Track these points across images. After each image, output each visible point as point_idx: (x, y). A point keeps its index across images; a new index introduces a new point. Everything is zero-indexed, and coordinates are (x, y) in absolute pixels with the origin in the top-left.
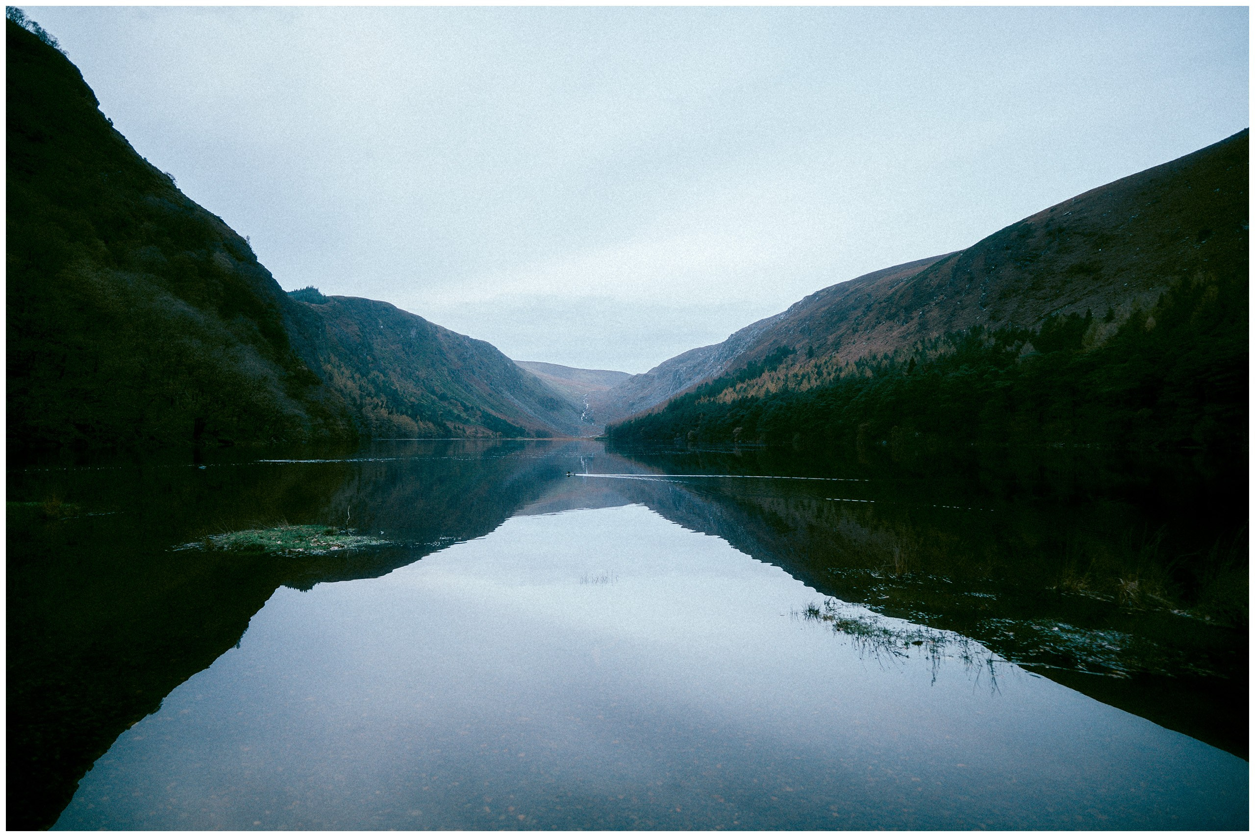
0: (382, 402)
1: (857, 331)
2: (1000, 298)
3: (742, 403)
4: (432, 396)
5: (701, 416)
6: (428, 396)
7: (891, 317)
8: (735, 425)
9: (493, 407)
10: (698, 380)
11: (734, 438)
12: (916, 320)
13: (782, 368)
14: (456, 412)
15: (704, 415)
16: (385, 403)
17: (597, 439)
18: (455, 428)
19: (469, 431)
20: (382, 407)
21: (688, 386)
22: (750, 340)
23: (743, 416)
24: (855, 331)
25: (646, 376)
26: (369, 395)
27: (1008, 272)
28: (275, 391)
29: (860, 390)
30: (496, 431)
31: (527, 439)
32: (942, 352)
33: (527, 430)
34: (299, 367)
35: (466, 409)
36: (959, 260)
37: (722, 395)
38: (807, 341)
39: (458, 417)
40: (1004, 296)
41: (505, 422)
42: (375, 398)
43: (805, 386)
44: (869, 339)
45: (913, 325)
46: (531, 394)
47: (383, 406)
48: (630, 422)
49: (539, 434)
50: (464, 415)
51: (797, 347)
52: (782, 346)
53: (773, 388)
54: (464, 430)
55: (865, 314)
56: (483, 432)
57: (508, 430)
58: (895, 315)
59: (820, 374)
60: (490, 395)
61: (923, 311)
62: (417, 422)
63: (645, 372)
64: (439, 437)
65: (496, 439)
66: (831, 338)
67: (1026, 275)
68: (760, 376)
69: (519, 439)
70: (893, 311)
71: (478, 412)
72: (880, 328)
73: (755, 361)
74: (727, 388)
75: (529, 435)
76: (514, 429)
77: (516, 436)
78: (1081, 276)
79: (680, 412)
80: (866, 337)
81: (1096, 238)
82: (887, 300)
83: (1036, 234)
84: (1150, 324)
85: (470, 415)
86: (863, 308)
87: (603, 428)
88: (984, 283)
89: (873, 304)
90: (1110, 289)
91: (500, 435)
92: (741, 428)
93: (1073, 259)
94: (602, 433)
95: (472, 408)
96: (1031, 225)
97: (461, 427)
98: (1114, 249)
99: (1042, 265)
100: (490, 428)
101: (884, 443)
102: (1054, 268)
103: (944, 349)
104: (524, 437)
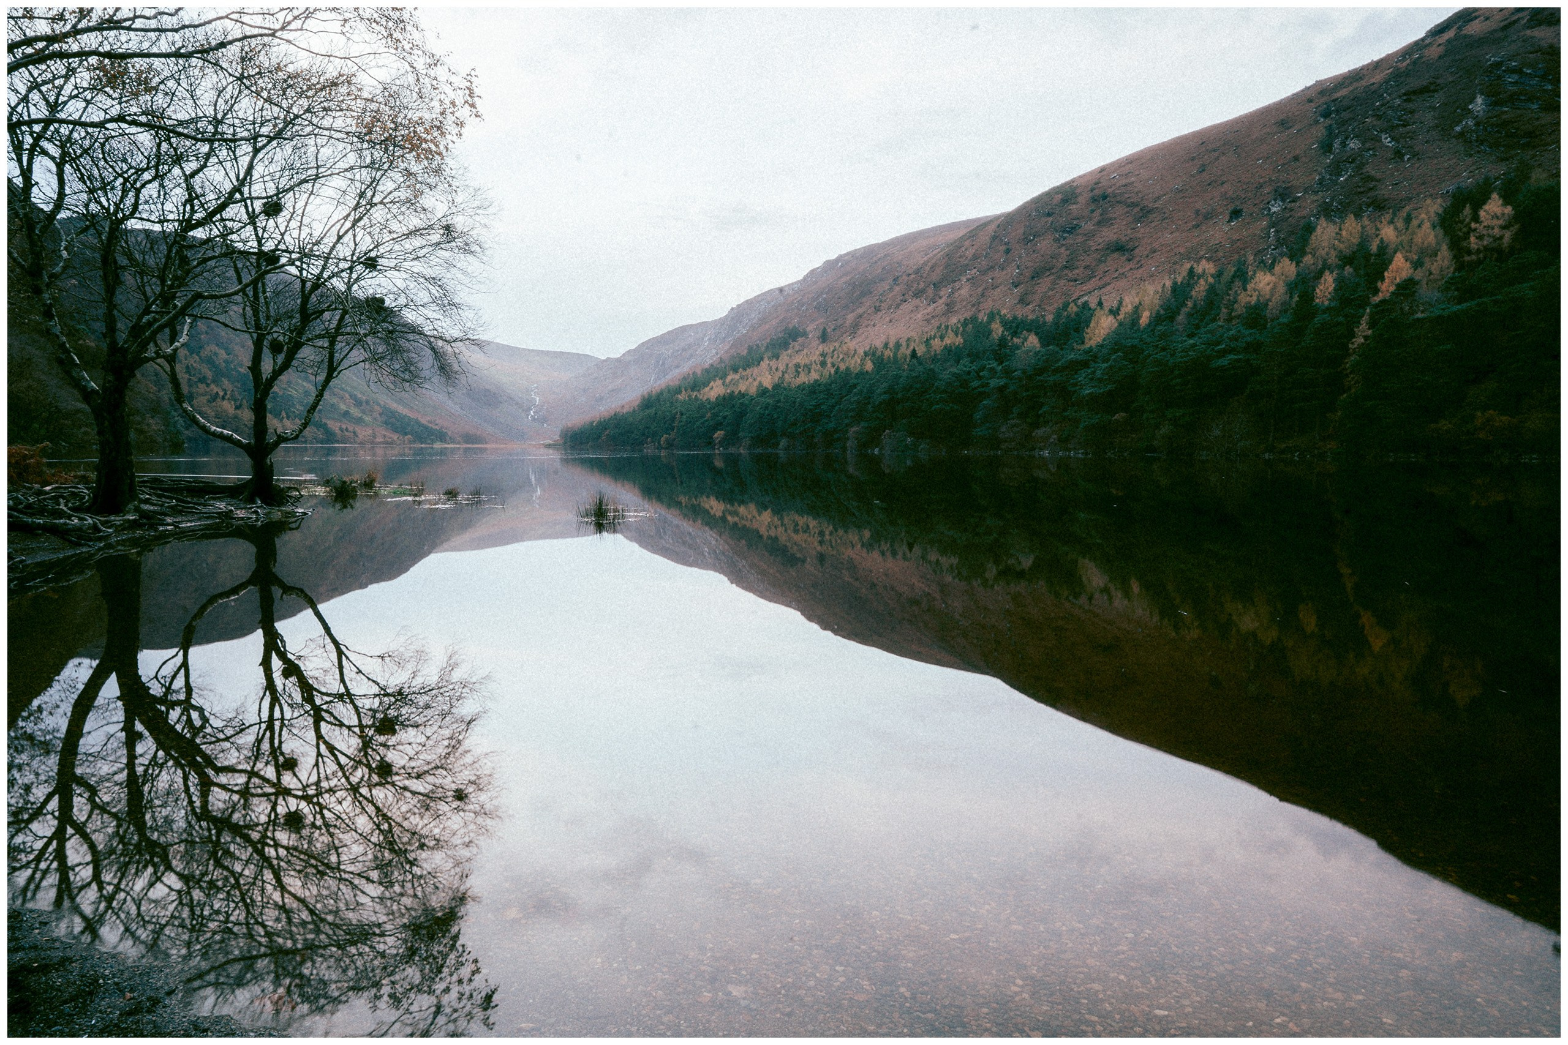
0: (225, 390)
1: (879, 310)
2: (1033, 278)
3: (726, 401)
4: (305, 384)
5: (678, 416)
6: (298, 384)
7: (918, 294)
8: (717, 426)
9: (400, 402)
10: (686, 368)
11: (715, 445)
12: (945, 299)
13: (784, 357)
14: (343, 407)
15: (682, 414)
16: (228, 393)
17: (548, 446)
18: (341, 429)
19: (364, 433)
20: (223, 398)
21: (672, 377)
22: (754, 316)
23: (725, 418)
24: (878, 309)
25: (618, 360)
26: (203, 380)
27: (1045, 244)
28: (43, 377)
29: (855, 386)
30: (406, 434)
31: (451, 446)
32: (949, 342)
33: (449, 433)
34: (81, 342)
35: (358, 403)
36: (997, 228)
37: (707, 389)
38: (822, 320)
39: (346, 414)
40: (1036, 275)
41: (417, 422)
42: (213, 386)
43: (803, 378)
44: (891, 321)
45: (941, 305)
46: (457, 382)
47: (226, 397)
48: (592, 423)
49: (469, 438)
50: (355, 412)
51: (808, 329)
52: (791, 326)
53: (768, 382)
54: (354, 433)
55: (891, 289)
56: (385, 436)
57: (422, 434)
58: (923, 291)
59: (823, 364)
61: (953, 289)
62: (281, 421)
63: (618, 356)
64: (317, 442)
65: (403, 446)
66: (850, 317)
67: (1063, 250)
68: (758, 365)
69: (438, 445)
70: (922, 285)
71: (376, 407)
72: (904, 306)
73: (757, 346)
74: (715, 381)
75: (453, 442)
76: (431, 432)
77: (433, 441)
78: (1116, 255)
79: (653, 411)
80: (888, 319)
81: (1137, 209)
82: (917, 272)
83: (1080, 199)
84: (1145, 318)
85: (363, 412)
86: (890, 281)
87: (558, 430)
88: (1020, 257)
89: (901, 276)
90: (1138, 274)
91: (410, 442)
92: (722, 432)
93: (1109, 235)
94: (557, 437)
95: (367, 402)
96: (1077, 187)
97: (351, 429)
98: (1153, 225)
99: (1080, 239)
100: (395, 430)
101: (876, 451)
102: (1091, 243)
103: (951, 339)
104: (445, 442)
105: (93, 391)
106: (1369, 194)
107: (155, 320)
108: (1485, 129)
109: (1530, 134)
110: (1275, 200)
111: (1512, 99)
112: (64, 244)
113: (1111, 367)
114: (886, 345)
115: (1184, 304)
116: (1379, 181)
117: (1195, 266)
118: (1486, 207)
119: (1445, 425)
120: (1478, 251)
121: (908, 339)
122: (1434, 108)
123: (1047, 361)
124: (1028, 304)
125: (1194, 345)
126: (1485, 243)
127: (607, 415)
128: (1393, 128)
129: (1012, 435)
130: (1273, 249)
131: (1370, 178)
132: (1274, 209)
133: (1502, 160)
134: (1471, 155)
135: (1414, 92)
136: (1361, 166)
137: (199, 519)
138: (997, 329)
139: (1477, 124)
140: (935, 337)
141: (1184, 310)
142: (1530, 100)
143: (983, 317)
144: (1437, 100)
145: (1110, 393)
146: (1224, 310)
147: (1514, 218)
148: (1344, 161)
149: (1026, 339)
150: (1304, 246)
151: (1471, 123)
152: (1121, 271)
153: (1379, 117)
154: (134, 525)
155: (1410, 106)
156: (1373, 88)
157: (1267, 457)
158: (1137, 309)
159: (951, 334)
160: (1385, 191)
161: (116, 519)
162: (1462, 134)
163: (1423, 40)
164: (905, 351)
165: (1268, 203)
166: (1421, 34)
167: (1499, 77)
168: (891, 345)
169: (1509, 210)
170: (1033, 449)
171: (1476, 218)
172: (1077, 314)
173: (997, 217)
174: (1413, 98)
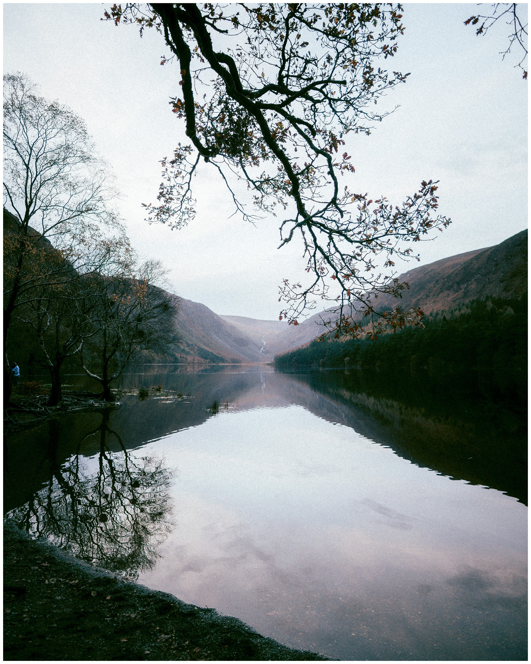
2: (511, 277)
3: (351, 343)
7: (449, 288)
8: (345, 356)
9: (205, 344)
11: (345, 364)
12: (463, 290)
14: (182, 347)
15: (329, 349)
17: (269, 364)
19: (190, 359)
23: (349, 351)
24: (428, 296)
30: (207, 359)
31: (226, 364)
32: (463, 312)
33: (226, 358)
35: (188, 345)
36: (491, 252)
37: (341, 338)
39: (183, 350)
44: (435, 302)
45: (461, 293)
46: (230, 335)
48: (289, 353)
49: (234, 361)
50: (187, 349)
52: (384, 306)
53: (371, 333)
54: (186, 359)
55: (435, 286)
56: (198, 360)
57: (215, 359)
58: (451, 287)
60: (204, 337)
61: (467, 285)
64: (171, 363)
65: (206, 364)
66: (413, 300)
68: (367, 325)
69: (221, 364)
70: (450, 284)
72: (442, 295)
75: (227, 362)
76: (217, 358)
77: (219, 362)
79: (316, 347)
80: (433, 301)
82: (448, 277)
85: (190, 349)
86: (434, 282)
87: (273, 357)
88: (503, 268)
89: (440, 280)
91: (209, 362)
92: (349, 358)
94: (273, 360)
95: (192, 345)
97: (185, 357)
100: (202, 357)
101: (425, 367)
103: (465, 311)
104: (224, 363)
105: (52, 366)
107: (70, 344)
112: (49, 320)
114: (431, 314)
121: (443, 311)
124: (509, 291)
127: (295, 350)
137: (82, 407)
138: (490, 304)
140: (456, 309)
143: (483, 299)
149: (506, 310)
154: (59, 409)
159: (465, 308)
161: (53, 408)
164: (440, 317)
168: (434, 314)
173: (492, 248)
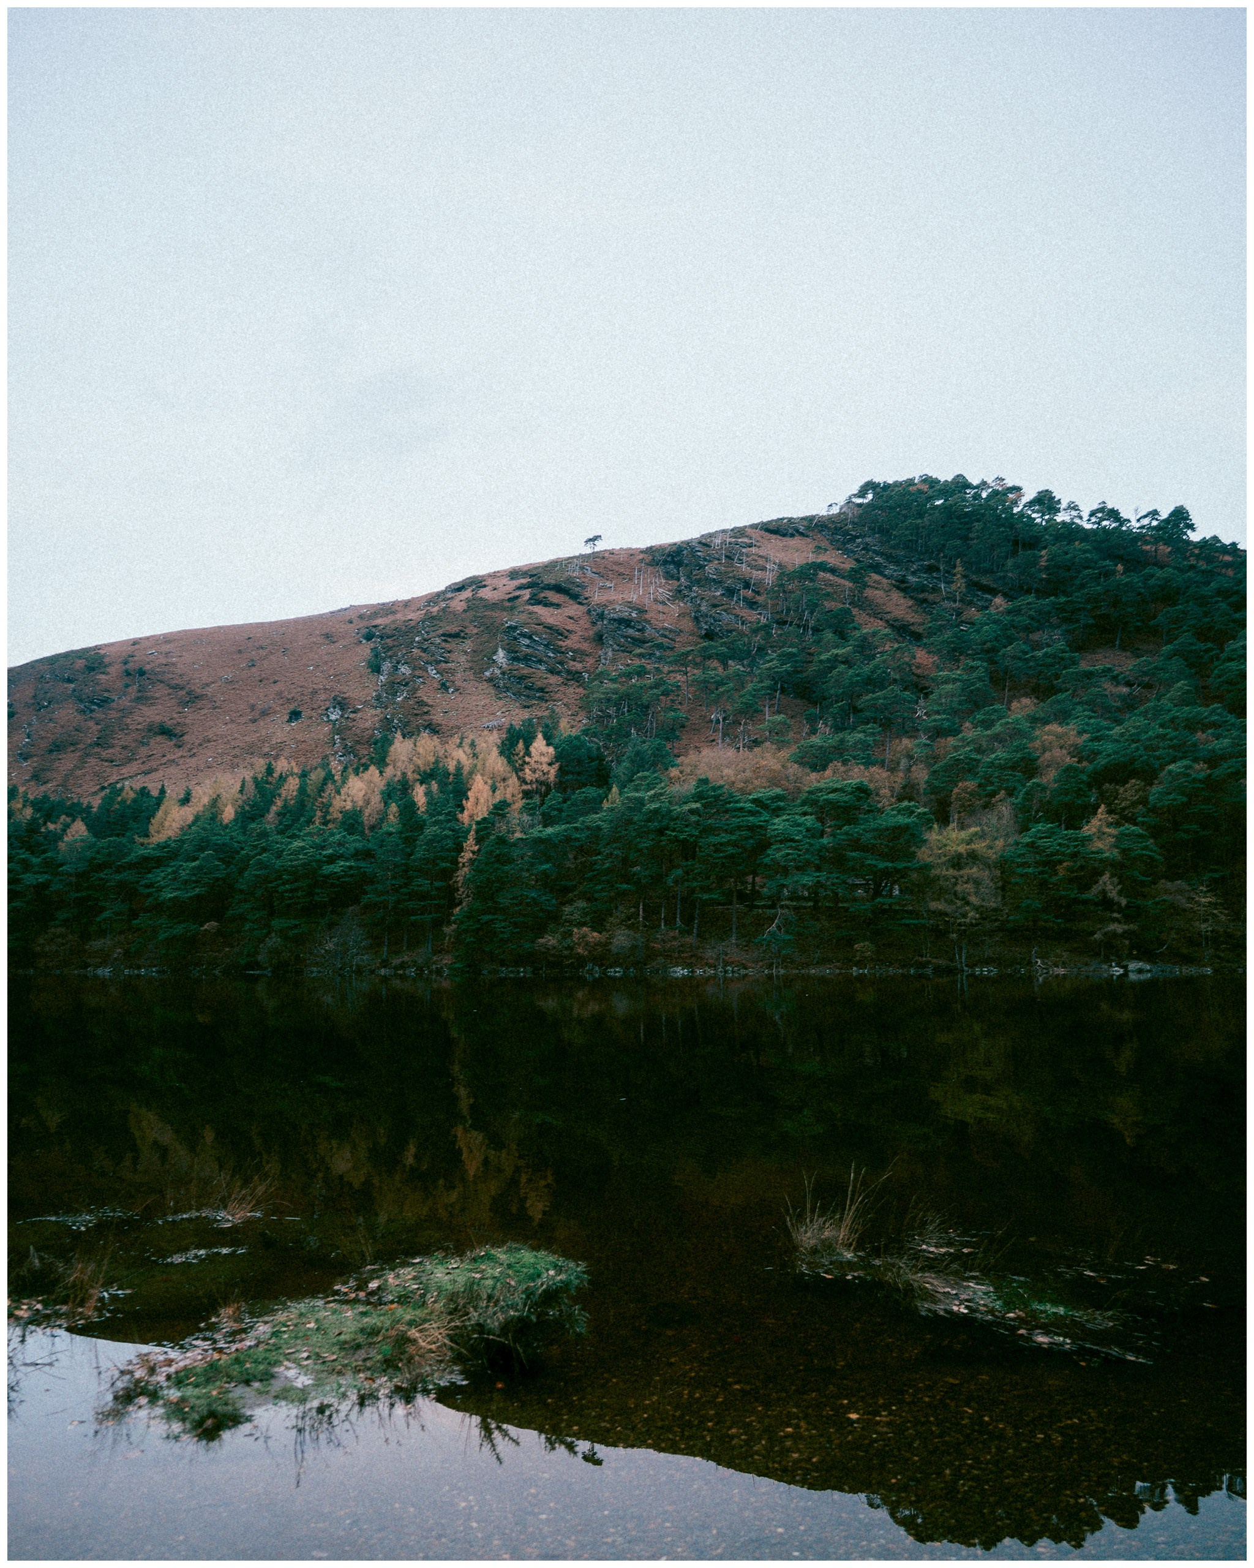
27: (66, 714)
40: (56, 748)
67: (91, 723)
78: (159, 738)
81: (183, 693)
83: (110, 670)
84: (229, 813)
88: (30, 724)
90: (192, 762)
93: (152, 714)
96: (104, 656)
98: (203, 712)
99: (113, 714)
102: (129, 721)
106: (425, 717)
108: (509, 679)
109: (542, 690)
110: (334, 707)
111: (526, 659)
113: (199, 868)
115: (272, 803)
116: (432, 706)
117: (273, 763)
118: (535, 744)
119: (550, 940)
120: (531, 782)
122: (466, 653)
123: (110, 854)
124: (46, 783)
125: (303, 848)
126: (537, 776)
128: (438, 662)
129: (54, 948)
130: (341, 756)
131: (422, 703)
132: (333, 717)
133: (525, 707)
134: (500, 699)
135: (450, 636)
136: (415, 690)
139: (503, 673)
141: (274, 808)
142: (540, 661)
144: (468, 645)
145: (198, 897)
146: (319, 813)
147: (555, 757)
148: (398, 683)
149: (68, 826)
150: (385, 757)
151: (498, 672)
152: (169, 757)
153: (424, 650)
155: (447, 646)
156: (412, 623)
157: (383, 974)
158: (215, 802)
160: (437, 717)
162: (490, 680)
163: (444, 592)
165: (327, 710)
166: (442, 587)
167: (515, 639)
169: (551, 750)
170: (86, 966)
171: (528, 753)
172: (134, 801)
174: (449, 640)
